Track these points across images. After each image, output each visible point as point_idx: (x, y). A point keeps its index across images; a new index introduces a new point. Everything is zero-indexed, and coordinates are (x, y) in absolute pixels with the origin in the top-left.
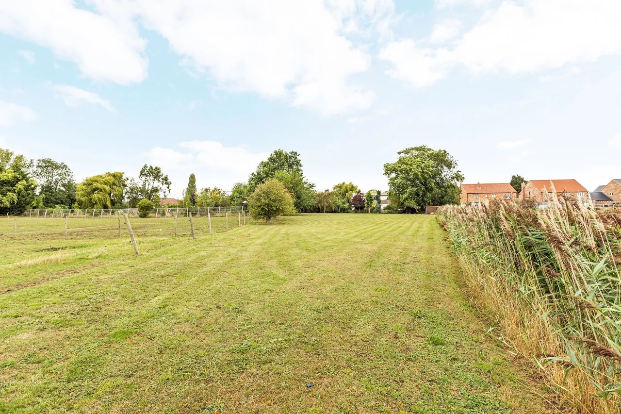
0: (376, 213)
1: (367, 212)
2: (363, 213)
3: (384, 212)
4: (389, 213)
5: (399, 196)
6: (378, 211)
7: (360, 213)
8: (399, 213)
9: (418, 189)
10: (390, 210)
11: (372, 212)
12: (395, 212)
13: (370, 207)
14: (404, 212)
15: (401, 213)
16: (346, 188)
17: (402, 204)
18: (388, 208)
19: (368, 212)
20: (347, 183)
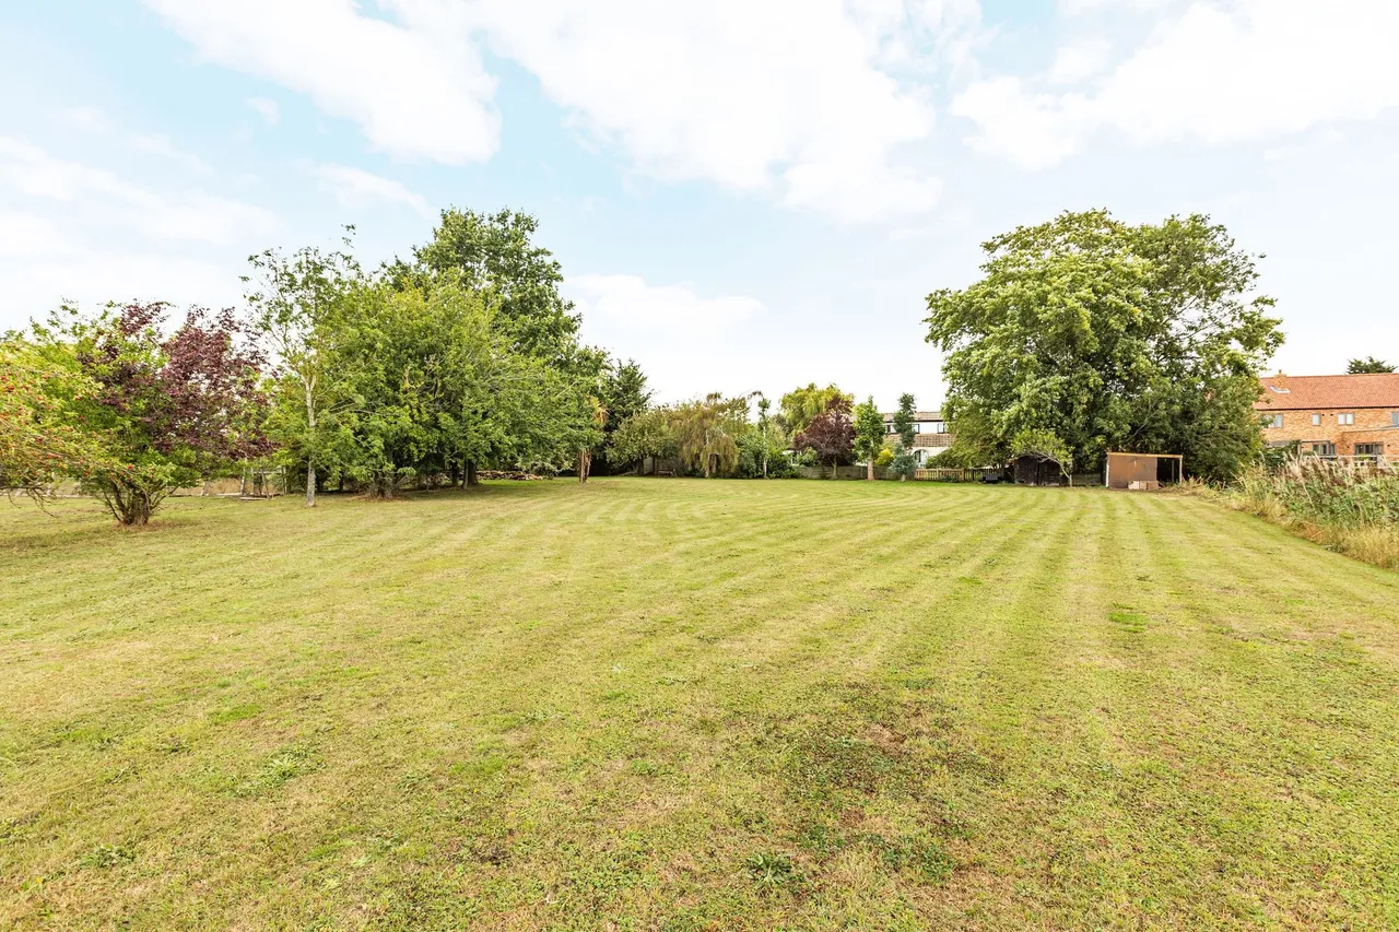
0: (896, 478)
1: (861, 475)
2: (849, 477)
3: (926, 476)
4: (947, 480)
5: (988, 413)
6: (904, 472)
7: (839, 478)
8: (986, 481)
9: (1069, 383)
10: (951, 470)
11: (880, 475)
12: (969, 476)
13: (875, 456)
14: (1006, 477)
15: (994, 482)
16: (816, 401)
17: (1001, 445)
18: (944, 460)
19: (865, 477)
20: (821, 386)
